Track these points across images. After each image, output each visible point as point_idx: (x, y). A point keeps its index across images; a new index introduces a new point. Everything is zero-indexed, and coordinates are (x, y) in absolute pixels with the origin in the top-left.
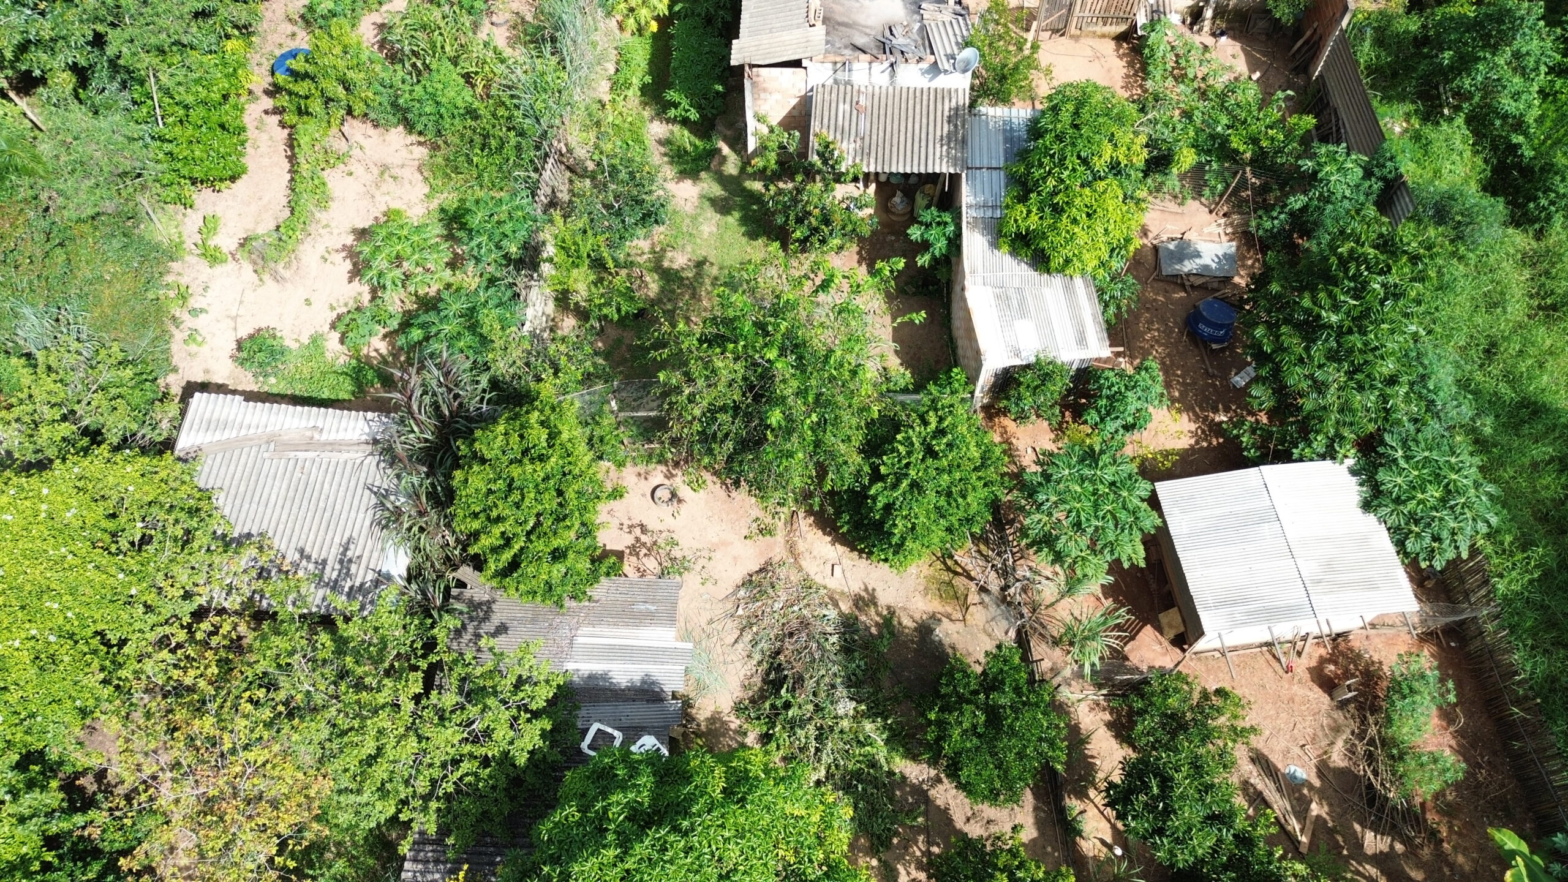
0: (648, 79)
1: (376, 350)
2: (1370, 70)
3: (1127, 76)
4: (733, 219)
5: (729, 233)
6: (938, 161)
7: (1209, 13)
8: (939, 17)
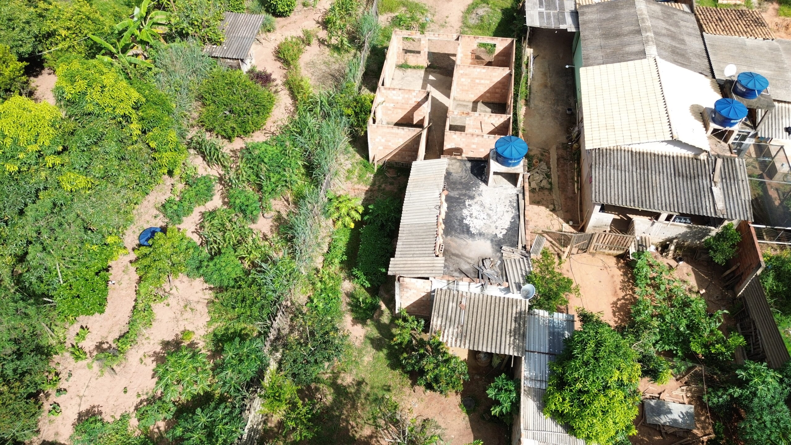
0: (345, 258)
1: (158, 428)
2: (773, 294)
3: (624, 282)
4: (382, 354)
5: (379, 363)
6: (507, 347)
7: (672, 248)
8: (512, 255)
